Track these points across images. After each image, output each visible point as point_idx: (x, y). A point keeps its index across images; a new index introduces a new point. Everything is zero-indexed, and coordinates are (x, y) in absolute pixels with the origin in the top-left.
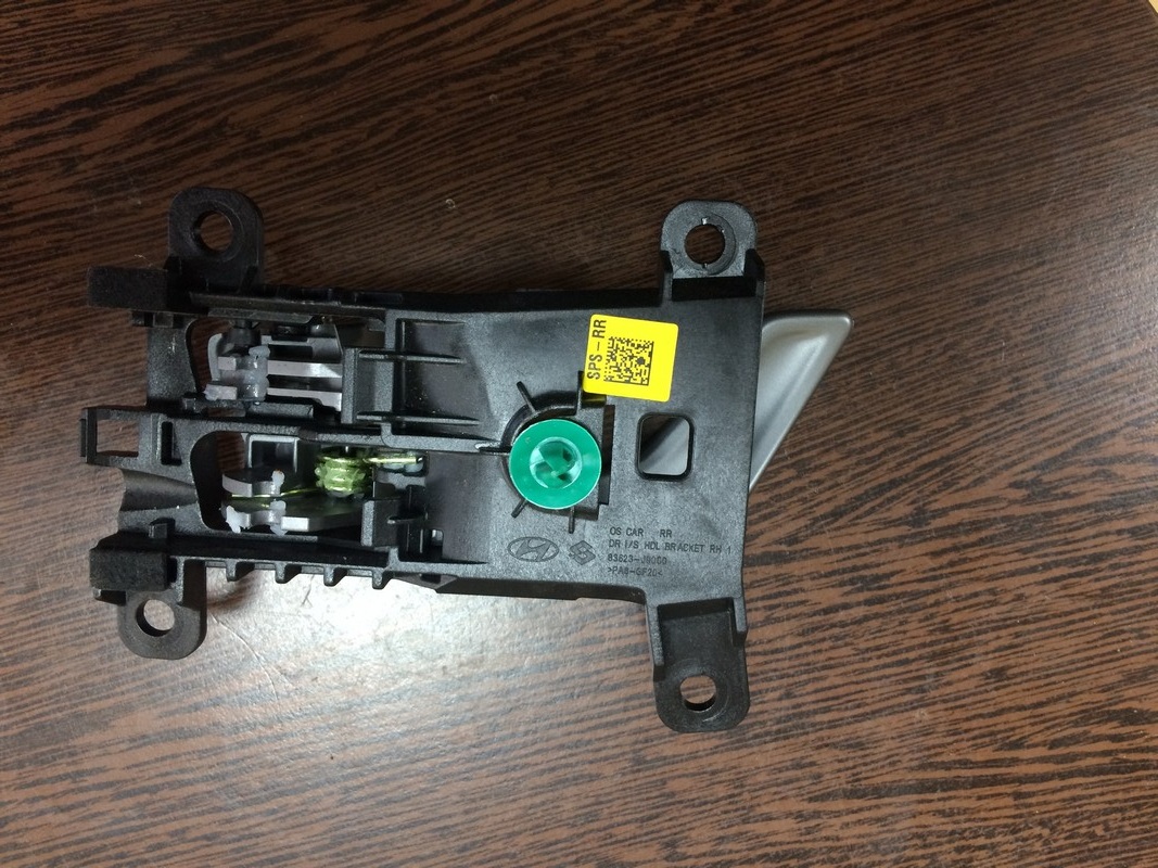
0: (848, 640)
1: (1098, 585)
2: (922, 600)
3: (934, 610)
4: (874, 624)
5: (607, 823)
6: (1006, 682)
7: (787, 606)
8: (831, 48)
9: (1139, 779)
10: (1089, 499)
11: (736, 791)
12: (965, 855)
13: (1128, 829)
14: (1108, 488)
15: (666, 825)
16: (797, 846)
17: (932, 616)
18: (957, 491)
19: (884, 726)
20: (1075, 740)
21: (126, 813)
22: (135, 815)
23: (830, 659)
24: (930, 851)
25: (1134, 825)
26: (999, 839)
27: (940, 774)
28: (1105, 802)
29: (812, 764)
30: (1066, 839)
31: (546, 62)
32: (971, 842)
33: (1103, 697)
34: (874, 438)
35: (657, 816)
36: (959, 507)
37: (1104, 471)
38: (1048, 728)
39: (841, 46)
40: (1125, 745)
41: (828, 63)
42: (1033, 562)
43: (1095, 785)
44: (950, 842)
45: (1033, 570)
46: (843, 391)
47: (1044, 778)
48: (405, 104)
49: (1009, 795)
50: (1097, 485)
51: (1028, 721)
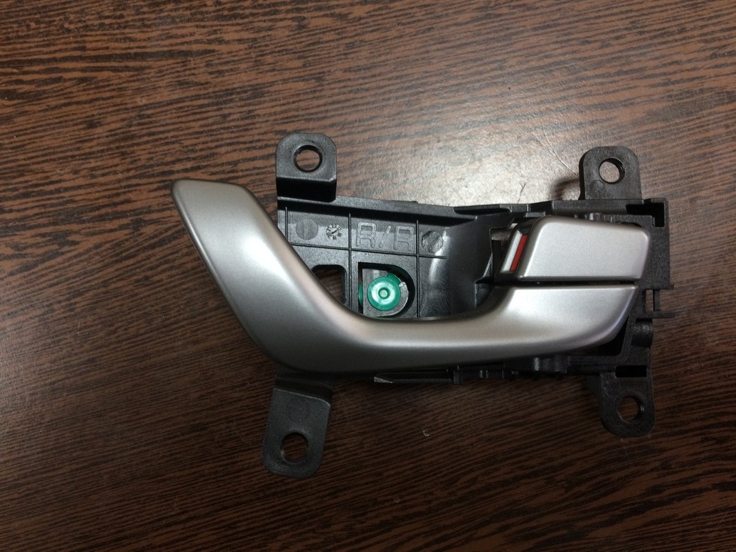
0: (185, 149)
1: (26, 178)
2: (138, 173)
3: (130, 166)
4: (169, 159)
5: (341, 42)
6: (87, 119)
7: (223, 172)
8: (181, 526)
9: (6, 56)
10: (29, 233)
11: (260, 58)
12: (118, 13)
13: (15, 25)
14: (16, 239)
15: (304, 39)
16: (222, 23)
17: (132, 163)
18: (113, 241)
19: (165, 95)
20: (46, 82)
21: (638, 59)
22: (632, 58)
23: (198, 138)
24: (140, 17)
25: (11, 28)
26: (96, 22)
27: (131, 64)
28: (29, 42)
29: (211, 73)
30: (54, 21)
31: (362, 523)
32: (114, 21)
33: (27, 108)
34: (163, 276)
35: (309, 45)
36: (111, 231)
37: (19, 250)
38: (62, 90)
39: (173, 528)
40: (14, 78)
41: (183, 517)
42: (66, 194)
43: (35, 53)
44: (127, 22)
45: (66, 189)
46: (182, 307)
47: (65, 59)
48: (453, 498)
49: (89, 50)
50: (23, 241)
51: (75, 95)
